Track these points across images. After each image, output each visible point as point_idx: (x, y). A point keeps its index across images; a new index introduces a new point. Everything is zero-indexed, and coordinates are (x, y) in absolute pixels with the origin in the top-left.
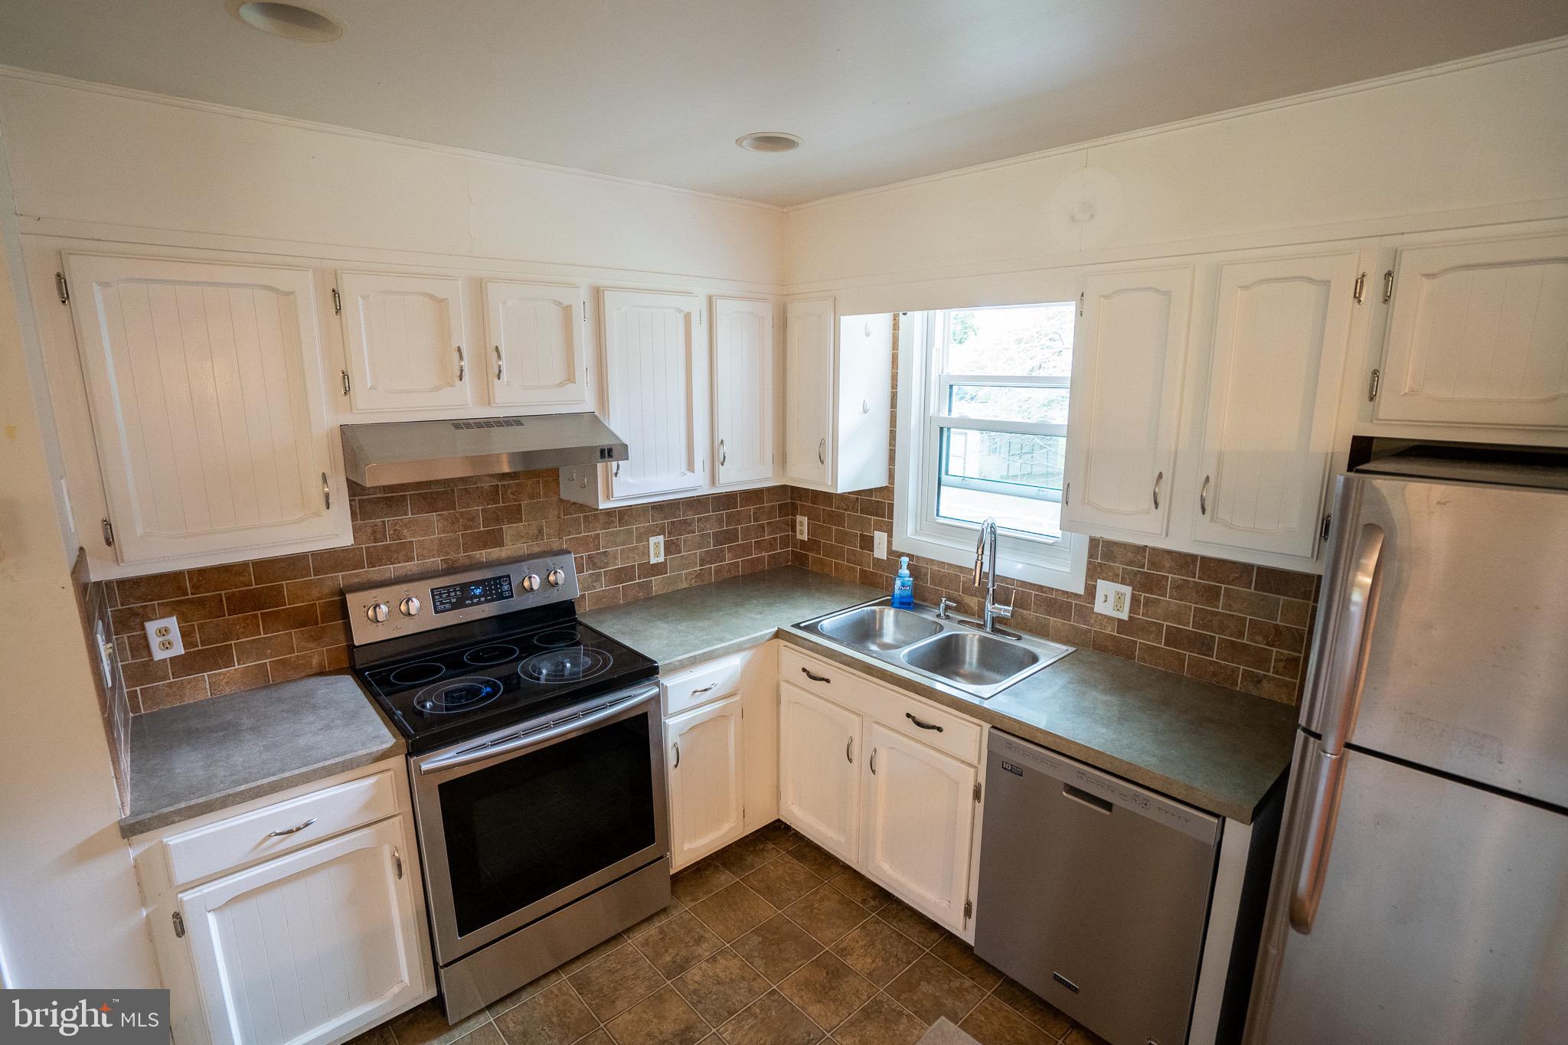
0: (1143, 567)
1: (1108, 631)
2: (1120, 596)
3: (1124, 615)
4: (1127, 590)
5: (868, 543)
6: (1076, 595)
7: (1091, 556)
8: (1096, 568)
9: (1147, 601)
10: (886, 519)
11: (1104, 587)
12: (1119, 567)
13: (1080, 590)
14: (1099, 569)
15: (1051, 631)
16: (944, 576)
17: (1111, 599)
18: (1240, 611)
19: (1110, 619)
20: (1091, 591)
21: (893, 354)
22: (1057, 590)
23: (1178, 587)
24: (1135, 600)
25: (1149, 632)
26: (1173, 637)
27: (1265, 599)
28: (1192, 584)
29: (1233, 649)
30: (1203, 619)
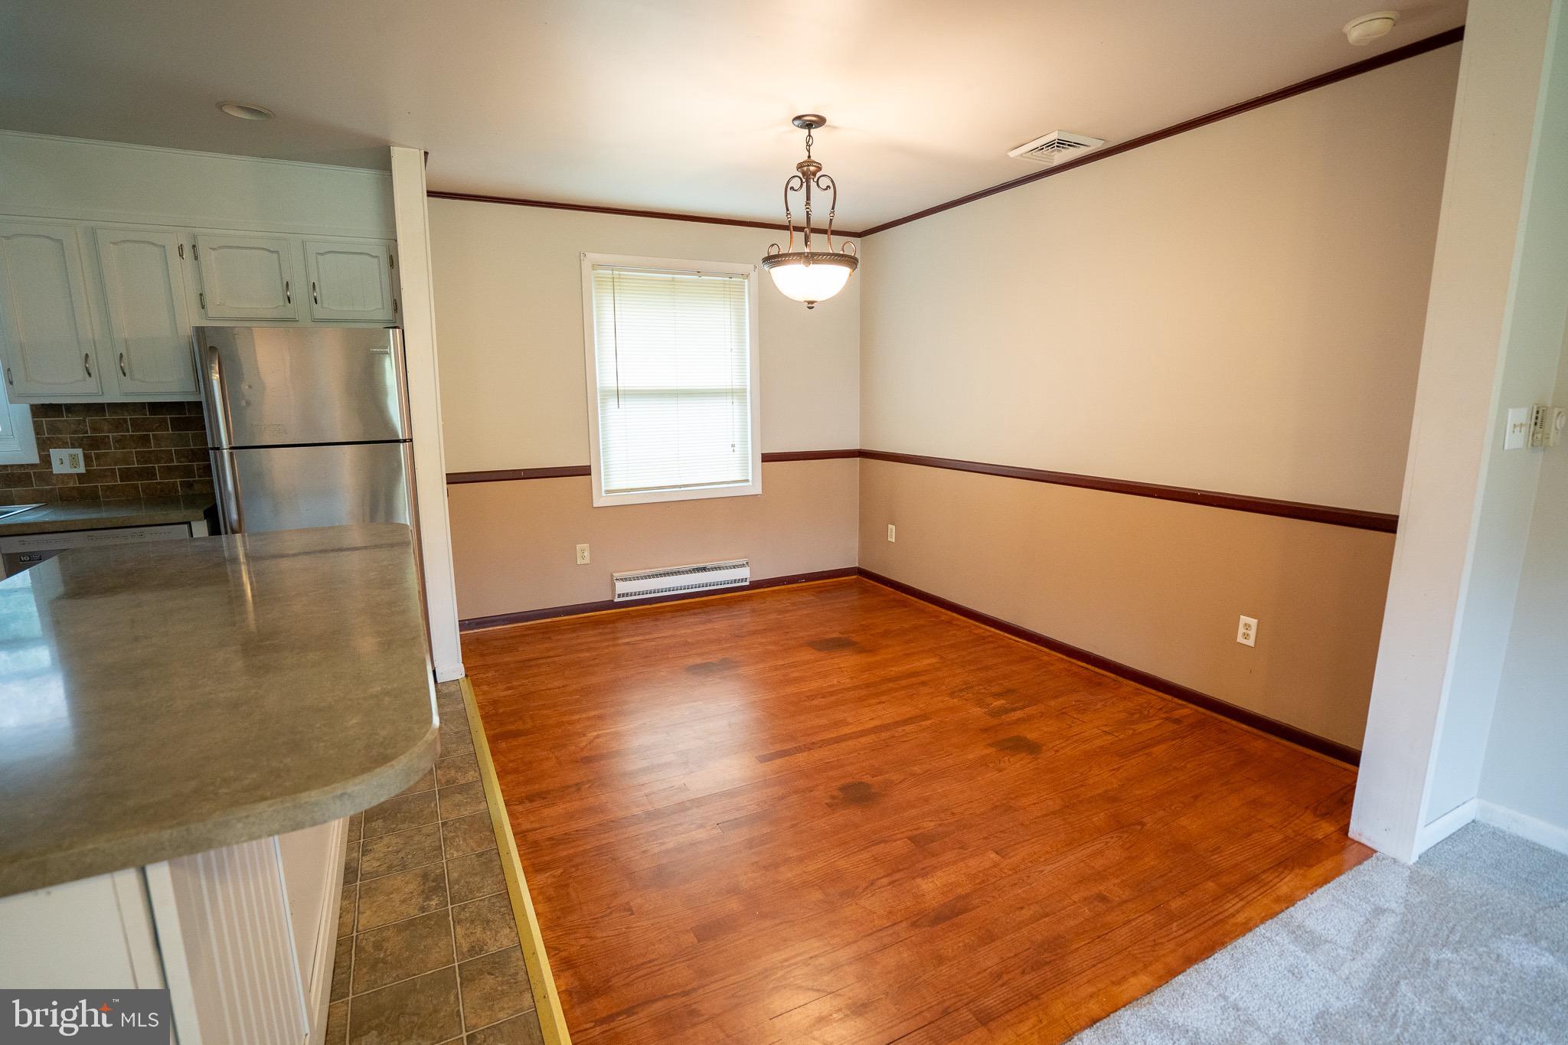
0: (86, 433)
1: (71, 485)
2: (74, 457)
3: (81, 470)
4: (79, 451)
6: (33, 465)
7: (37, 434)
8: (44, 441)
9: (98, 456)
11: (57, 454)
12: (65, 437)
13: (36, 460)
14: (48, 442)
17: (67, 460)
18: (166, 446)
19: (69, 475)
20: (46, 460)
23: (119, 441)
24: (87, 457)
25: (105, 476)
26: (126, 475)
27: (180, 435)
28: (128, 437)
29: (169, 471)
30: (143, 457)
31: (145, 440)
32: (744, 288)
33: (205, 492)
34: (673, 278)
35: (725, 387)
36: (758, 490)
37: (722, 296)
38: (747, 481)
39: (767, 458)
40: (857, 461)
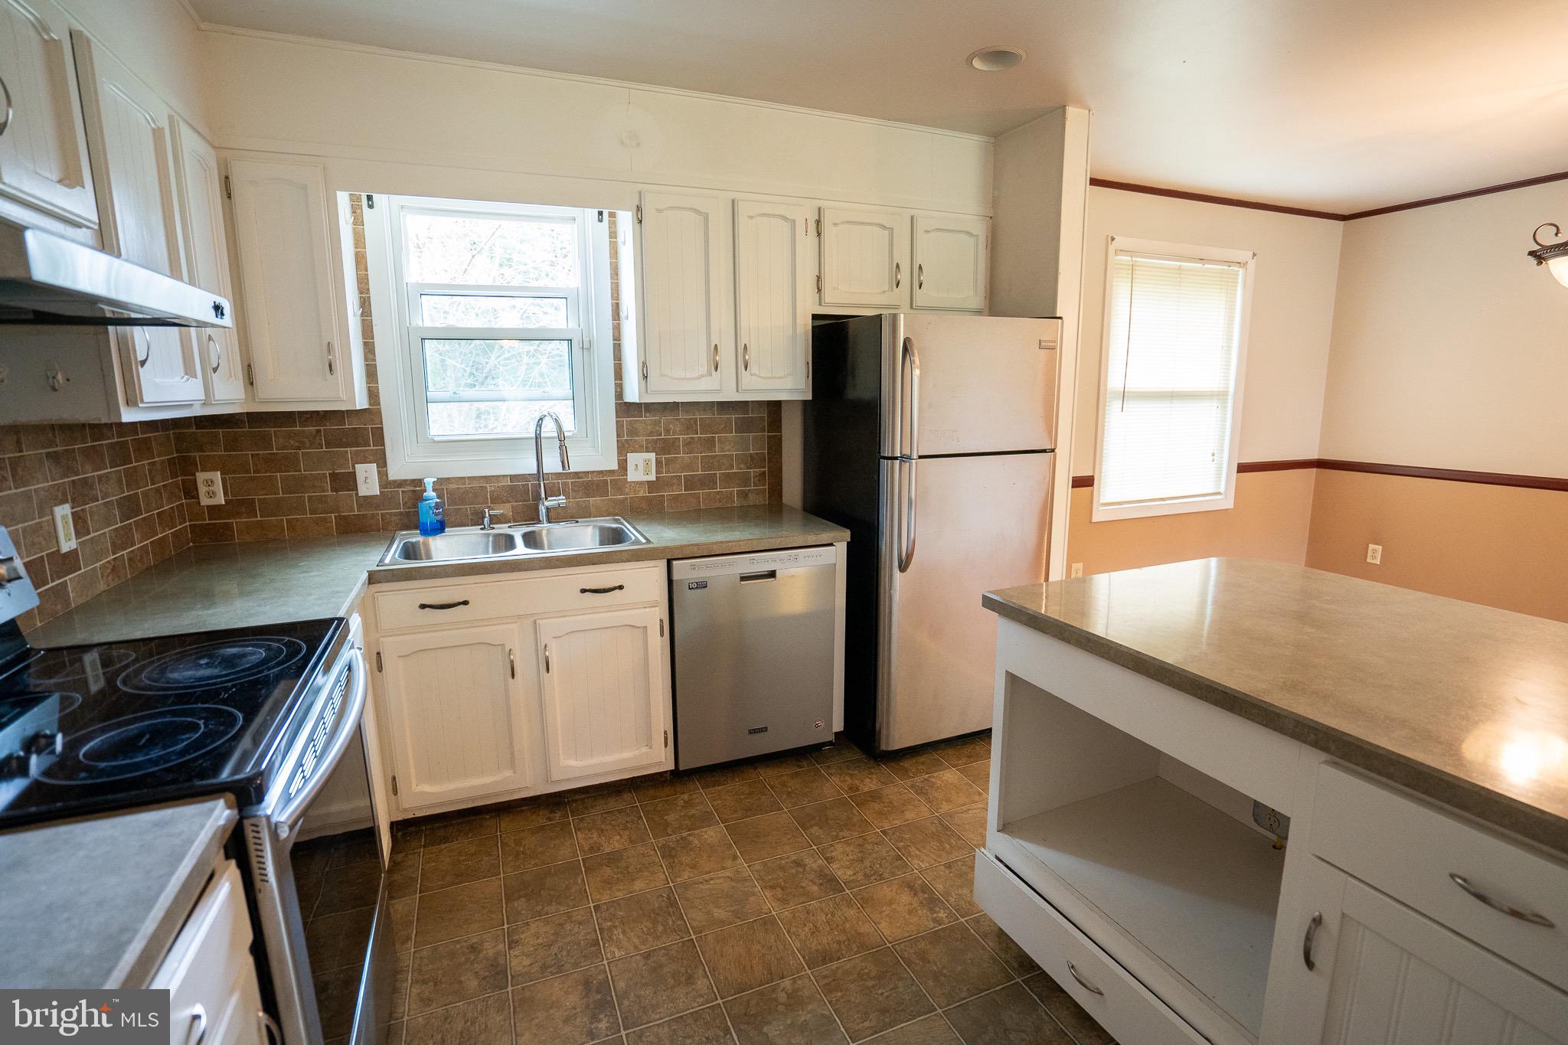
0: (660, 434)
1: (641, 494)
2: (647, 463)
3: (652, 477)
4: (652, 456)
5: (349, 481)
6: (611, 472)
7: (618, 436)
8: (623, 445)
9: (668, 461)
10: (372, 448)
11: (633, 458)
12: (642, 439)
13: (614, 466)
14: (627, 445)
15: (593, 510)
16: (466, 492)
17: (641, 466)
18: (729, 450)
19: (641, 483)
20: (623, 465)
21: (357, 254)
22: (593, 472)
23: (689, 443)
24: (658, 462)
25: (672, 485)
26: (690, 483)
27: (742, 437)
28: (696, 439)
29: (728, 478)
30: (708, 464)
31: (710, 444)
32: (1237, 279)
33: (758, 503)
34: (1180, 266)
35: (1211, 390)
36: (1229, 504)
37: (1219, 287)
38: (1219, 493)
39: (1243, 468)
40: (1313, 472)
